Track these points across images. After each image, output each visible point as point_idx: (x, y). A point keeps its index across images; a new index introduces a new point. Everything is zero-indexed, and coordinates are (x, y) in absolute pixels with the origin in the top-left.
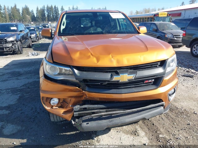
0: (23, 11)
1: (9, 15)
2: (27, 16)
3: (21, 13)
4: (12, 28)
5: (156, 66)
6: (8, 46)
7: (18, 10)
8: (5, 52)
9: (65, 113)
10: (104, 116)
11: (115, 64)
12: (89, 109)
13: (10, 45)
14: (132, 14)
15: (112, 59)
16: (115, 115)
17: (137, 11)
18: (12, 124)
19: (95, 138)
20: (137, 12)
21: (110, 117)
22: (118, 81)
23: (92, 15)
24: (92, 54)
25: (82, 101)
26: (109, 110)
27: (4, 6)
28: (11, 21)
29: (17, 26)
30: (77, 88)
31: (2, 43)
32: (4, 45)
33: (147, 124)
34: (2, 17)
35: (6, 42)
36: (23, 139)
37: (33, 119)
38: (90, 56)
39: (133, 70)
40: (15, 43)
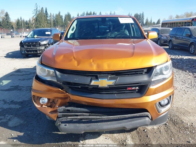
0: (65, 18)
1: (54, 21)
2: (69, 22)
3: (63, 19)
4: (47, 33)
5: (142, 73)
6: (41, 49)
7: (61, 17)
8: (38, 54)
9: (51, 112)
10: (84, 120)
11: (94, 68)
12: (72, 112)
13: (43, 48)
14: (171, 18)
15: (93, 63)
16: (95, 120)
17: (177, 15)
18: (18, 118)
19: (81, 142)
20: (177, 17)
21: (90, 121)
22: (98, 86)
23: (101, 20)
24: (74, 58)
25: (68, 103)
26: (93, 114)
27: (51, 14)
28: (54, 26)
29: (51, 31)
30: (60, 89)
31: (37, 46)
32: (38, 48)
33: (141, 134)
34: (48, 23)
35: (40, 45)
36: (21, 132)
37: (36, 115)
38: (72, 59)
39: (115, 76)
40: (47, 47)
